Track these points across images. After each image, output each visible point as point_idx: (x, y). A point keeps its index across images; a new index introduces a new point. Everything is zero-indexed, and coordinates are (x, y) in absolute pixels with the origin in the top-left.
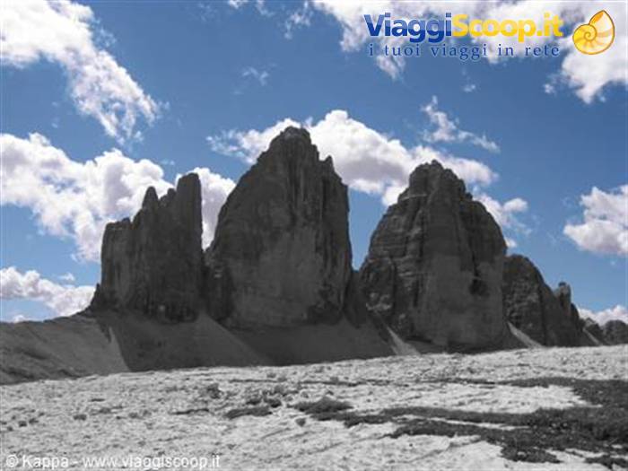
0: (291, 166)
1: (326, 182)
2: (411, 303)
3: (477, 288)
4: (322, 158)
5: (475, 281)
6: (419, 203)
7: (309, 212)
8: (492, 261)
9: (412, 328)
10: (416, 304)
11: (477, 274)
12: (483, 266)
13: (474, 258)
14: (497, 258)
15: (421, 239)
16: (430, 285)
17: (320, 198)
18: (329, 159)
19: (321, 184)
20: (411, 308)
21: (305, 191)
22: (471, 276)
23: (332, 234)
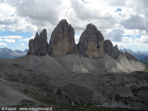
0: (63, 27)
1: (70, 29)
2: (85, 50)
3: (98, 47)
4: (69, 24)
5: (98, 46)
6: (88, 31)
7: (66, 35)
8: (101, 42)
9: (85, 55)
10: (86, 50)
11: (98, 44)
12: (99, 43)
13: (98, 42)
14: (102, 41)
15: (88, 38)
16: (89, 47)
17: (68, 32)
18: (70, 24)
19: (68, 29)
20: (85, 51)
21: (65, 31)
22: (97, 45)
23: (71, 38)
